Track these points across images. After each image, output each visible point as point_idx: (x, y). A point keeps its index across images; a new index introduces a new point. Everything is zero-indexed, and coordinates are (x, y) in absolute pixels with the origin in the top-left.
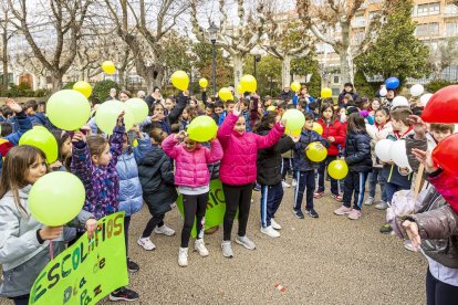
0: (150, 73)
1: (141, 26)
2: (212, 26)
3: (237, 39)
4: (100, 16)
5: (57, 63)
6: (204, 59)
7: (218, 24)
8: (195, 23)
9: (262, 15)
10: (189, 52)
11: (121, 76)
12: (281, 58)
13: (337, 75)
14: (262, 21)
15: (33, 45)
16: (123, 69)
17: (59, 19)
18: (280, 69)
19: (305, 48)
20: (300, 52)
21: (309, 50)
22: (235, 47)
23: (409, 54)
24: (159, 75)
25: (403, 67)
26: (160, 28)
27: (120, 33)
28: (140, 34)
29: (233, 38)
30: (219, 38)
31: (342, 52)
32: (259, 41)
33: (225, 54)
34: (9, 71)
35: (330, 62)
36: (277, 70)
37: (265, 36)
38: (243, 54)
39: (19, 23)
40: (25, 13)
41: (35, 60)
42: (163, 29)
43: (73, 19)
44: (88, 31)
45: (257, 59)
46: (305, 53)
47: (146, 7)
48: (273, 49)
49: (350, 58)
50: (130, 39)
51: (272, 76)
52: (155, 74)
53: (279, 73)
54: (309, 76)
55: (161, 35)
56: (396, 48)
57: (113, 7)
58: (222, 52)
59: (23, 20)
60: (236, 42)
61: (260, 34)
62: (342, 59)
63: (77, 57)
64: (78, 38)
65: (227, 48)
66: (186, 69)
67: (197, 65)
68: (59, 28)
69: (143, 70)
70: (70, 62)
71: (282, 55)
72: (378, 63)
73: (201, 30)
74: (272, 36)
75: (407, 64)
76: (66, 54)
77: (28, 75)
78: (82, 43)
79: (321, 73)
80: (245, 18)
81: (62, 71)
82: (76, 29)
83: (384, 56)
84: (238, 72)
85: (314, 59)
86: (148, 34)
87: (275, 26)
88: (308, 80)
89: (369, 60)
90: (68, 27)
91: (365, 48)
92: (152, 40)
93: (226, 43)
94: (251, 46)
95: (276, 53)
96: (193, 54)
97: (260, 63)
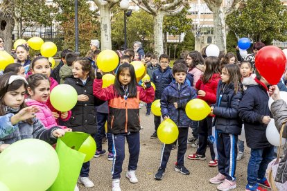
6: (67, 12)
10: (49, 3)
12: (154, 14)
13: (210, 35)
18: (153, 25)
19: (179, 4)
20: (173, 8)
21: (182, 7)
23: (275, 17)
24: (9, 25)
25: (270, 29)
31: (215, 9)
33: (93, 8)
35: (203, 23)
36: (150, 28)
45: (128, 13)
46: (179, 9)
48: (145, 3)
49: (223, 16)
53: (152, 31)
54: (183, 35)
56: (264, 11)
58: (89, 5)
62: (215, 17)
66: (45, 22)
67: (58, 20)
71: (155, 10)
72: (249, 25)
75: (274, 26)
79: (195, 32)
83: (253, 17)
84: (106, 26)
85: (188, 17)
88: (182, 40)
89: (241, 22)
91: (237, 6)
95: (148, 8)
96: (55, 5)
97: (130, 18)
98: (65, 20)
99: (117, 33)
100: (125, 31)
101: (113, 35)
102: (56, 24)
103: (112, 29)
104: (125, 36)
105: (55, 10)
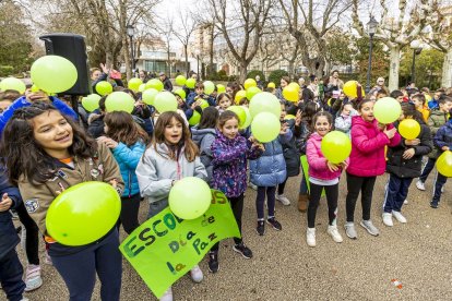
0: (313, 64)
1: (309, 24)
2: (372, 21)
3: (396, 32)
4: (278, 18)
5: (244, 55)
6: (363, 53)
7: (378, 19)
8: (355, 18)
9: (426, 7)
10: (351, 47)
11: (290, 67)
12: (445, 51)
14: (426, 12)
15: (229, 42)
16: (292, 62)
17: (247, 21)
18: (443, 61)
22: (393, 40)
24: (321, 66)
26: (325, 24)
27: (291, 30)
28: (307, 31)
29: (392, 31)
30: (378, 32)
32: (420, 34)
33: (386, 49)
34: (214, 62)
36: (439, 64)
37: (428, 28)
38: (402, 46)
39: (220, 25)
40: (224, 17)
41: (231, 53)
42: (328, 26)
43: (257, 20)
44: (267, 30)
45: (417, 52)
47: (314, 8)
48: (437, 42)
50: (298, 35)
51: (433, 69)
52: (317, 65)
53: (441, 66)
55: (325, 31)
57: (287, 9)
58: (382, 47)
59: (223, 24)
60: (394, 35)
61: (423, 27)
63: (259, 51)
64: (260, 36)
65: (385, 41)
66: (347, 61)
67: (357, 58)
68: (247, 28)
69: (307, 61)
70: (253, 55)
71: (446, 47)
73: (361, 25)
74: (436, 29)
76: (251, 48)
77: (227, 66)
78: (263, 39)
80: (408, 11)
81: (247, 62)
82: (259, 29)
84: (394, 65)
86: (313, 30)
87: (441, 18)
90: (253, 27)
92: (317, 35)
93: (384, 36)
94: (411, 39)
95: (440, 46)
96: (355, 48)
97: (420, 56)
98: (361, 59)
99: (406, 70)
100: (413, 68)
101: (401, 71)
102: (354, 63)
103: (401, 65)
104: (413, 71)
105: (355, 52)
